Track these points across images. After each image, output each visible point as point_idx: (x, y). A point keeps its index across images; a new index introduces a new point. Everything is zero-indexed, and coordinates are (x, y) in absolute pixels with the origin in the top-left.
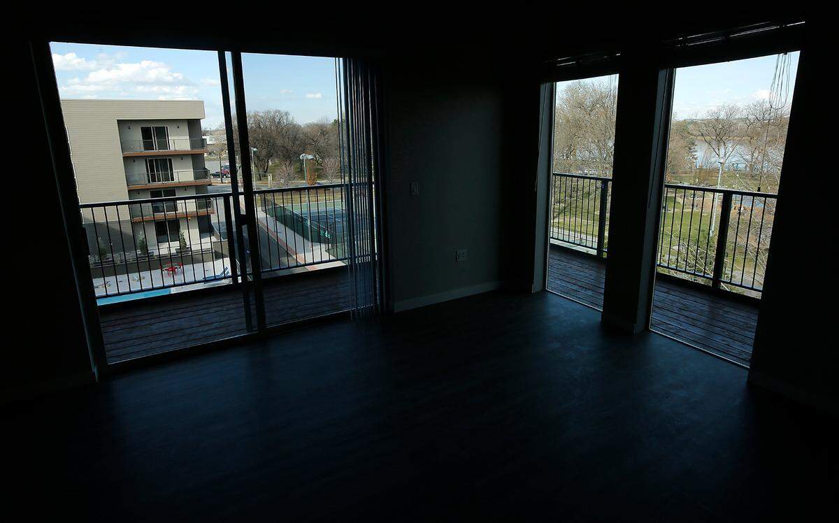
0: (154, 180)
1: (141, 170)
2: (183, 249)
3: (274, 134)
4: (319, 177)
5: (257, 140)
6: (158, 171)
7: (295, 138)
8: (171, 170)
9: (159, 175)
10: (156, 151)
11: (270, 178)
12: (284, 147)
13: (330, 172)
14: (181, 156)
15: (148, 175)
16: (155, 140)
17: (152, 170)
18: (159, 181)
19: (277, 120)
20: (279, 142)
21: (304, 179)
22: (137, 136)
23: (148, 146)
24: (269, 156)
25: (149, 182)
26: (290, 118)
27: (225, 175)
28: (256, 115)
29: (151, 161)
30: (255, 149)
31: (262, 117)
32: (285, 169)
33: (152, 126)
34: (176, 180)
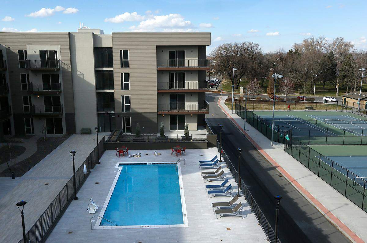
0: (173, 87)
1: (166, 79)
2: (187, 137)
3: (247, 60)
4: (277, 92)
5: (235, 63)
6: (176, 81)
7: (260, 63)
8: (184, 81)
9: (176, 84)
10: (176, 67)
11: (242, 90)
12: (252, 69)
13: (286, 89)
14: (191, 71)
15: (170, 83)
16: (177, 60)
17: (173, 81)
18: (176, 87)
19: (249, 49)
20: (250, 65)
21: (266, 92)
22: (166, 56)
23: (172, 64)
24: (242, 75)
25: (170, 88)
26: (259, 48)
27: (211, 86)
28: (235, 46)
29: (173, 74)
30: (235, 69)
31: (239, 48)
32: (253, 84)
33: (176, 50)
34: (187, 88)
